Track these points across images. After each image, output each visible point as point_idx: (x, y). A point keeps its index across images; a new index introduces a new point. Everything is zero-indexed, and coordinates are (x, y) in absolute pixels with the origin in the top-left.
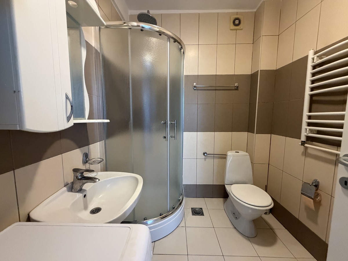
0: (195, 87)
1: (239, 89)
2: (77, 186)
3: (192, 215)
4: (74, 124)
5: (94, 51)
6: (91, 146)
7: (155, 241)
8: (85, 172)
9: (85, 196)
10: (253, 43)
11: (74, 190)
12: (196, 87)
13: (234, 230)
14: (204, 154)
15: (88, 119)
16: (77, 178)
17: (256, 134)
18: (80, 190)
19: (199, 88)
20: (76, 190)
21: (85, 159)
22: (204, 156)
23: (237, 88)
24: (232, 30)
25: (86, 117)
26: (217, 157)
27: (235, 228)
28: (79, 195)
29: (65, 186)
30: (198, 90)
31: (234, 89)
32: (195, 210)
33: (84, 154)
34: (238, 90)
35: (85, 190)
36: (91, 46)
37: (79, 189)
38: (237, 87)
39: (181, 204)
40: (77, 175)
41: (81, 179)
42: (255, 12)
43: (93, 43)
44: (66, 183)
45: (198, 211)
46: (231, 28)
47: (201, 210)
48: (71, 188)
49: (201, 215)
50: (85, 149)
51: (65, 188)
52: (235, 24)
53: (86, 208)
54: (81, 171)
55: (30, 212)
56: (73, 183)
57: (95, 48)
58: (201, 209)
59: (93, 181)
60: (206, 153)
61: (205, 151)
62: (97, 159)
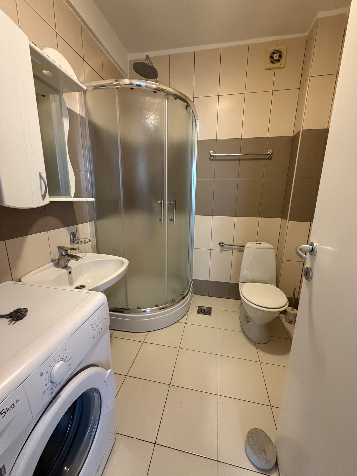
0: (211, 156)
1: (272, 158)
2: (62, 262)
3: (197, 313)
4: (50, 202)
5: (79, 119)
6: (79, 226)
7: (148, 332)
8: (69, 250)
9: (70, 273)
10: (299, 89)
11: (60, 266)
12: (213, 156)
13: (242, 334)
14: (220, 244)
15: (74, 197)
16: (61, 254)
17: (289, 221)
18: (66, 267)
19: (217, 158)
20: (62, 266)
21: (73, 238)
22: (220, 247)
23: (270, 157)
24: (269, 70)
25: (72, 195)
26: (237, 248)
27: (244, 332)
28: (64, 271)
29: (52, 262)
30: (215, 160)
31: (266, 158)
32: (202, 309)
33: (71, 233)
34: (272, 160)
35: (70, 267)
36: (76, 113)
37: (64, 265)
38: (271, 155)
39: (183, 298)
40: (62, 252)
41: (66, 255)
42: (307, 37)
43: (78, 109)
44: (53, 259)
45: (205, 310)
46: (267, 67)
47: (210, 310)
48: (57, 264)
49: (208, 315)
50: (73, 228)
51: (52, 264)
52: (272, 61)
53: (71, 283)
54: (66, 249)
55: (21, 278)
56: (58, 259)
57: (81, 115)
58: (211, 308)
59: (75, 259)
60: (223, 243)
61: (221, 241)
62: (84, 240)
